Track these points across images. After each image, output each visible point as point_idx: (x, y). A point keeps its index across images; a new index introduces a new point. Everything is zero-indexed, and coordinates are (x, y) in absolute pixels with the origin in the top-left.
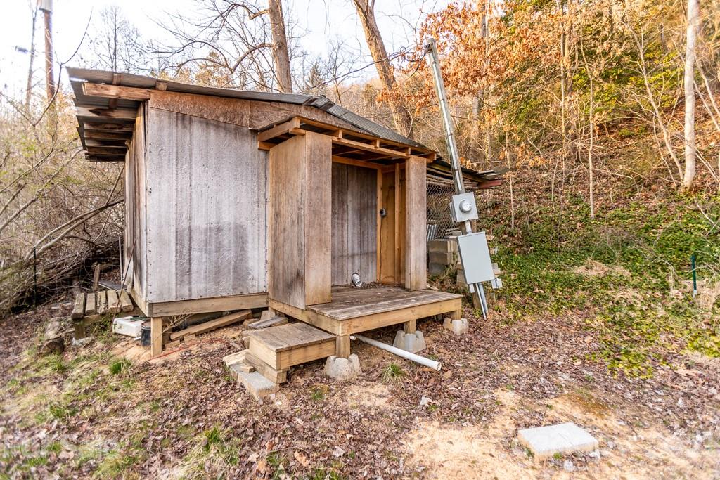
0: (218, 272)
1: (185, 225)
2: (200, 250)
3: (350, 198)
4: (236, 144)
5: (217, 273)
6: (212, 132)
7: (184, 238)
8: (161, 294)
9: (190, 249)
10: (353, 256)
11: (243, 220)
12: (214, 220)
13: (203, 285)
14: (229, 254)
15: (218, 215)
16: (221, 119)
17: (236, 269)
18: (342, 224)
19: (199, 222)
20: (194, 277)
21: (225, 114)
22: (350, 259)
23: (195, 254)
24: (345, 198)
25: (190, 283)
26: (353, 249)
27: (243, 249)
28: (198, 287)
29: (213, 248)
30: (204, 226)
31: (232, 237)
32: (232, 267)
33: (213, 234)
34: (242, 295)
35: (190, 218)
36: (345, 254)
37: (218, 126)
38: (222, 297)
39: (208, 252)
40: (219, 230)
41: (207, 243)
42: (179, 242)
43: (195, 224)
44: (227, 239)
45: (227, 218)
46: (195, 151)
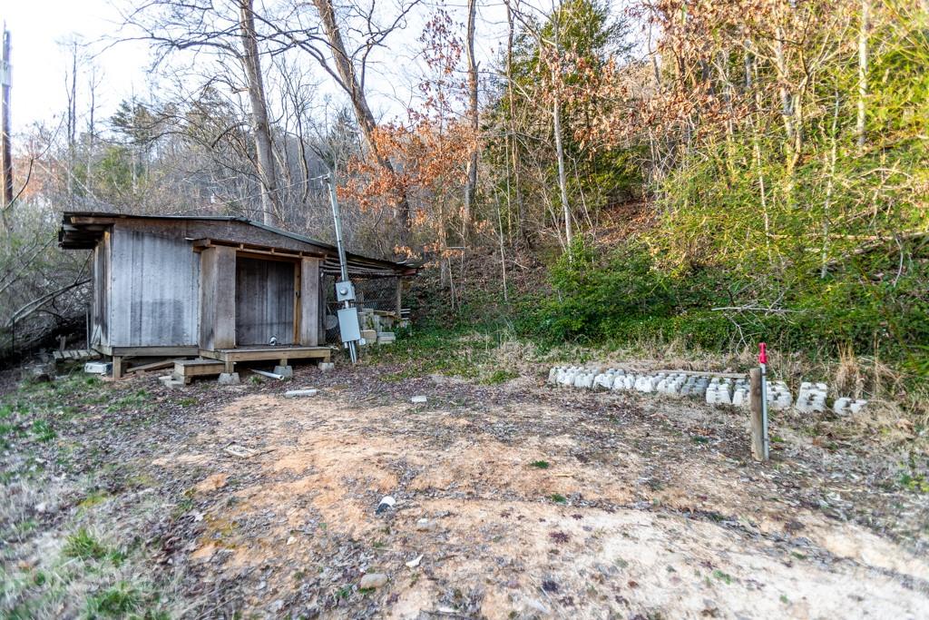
0: (161, 330)
1: (138, 300)
2: (149, 316)
3: (269, 283)
4: (175, 249)
5: (160, 332)
6: (158, 242)
7: (137, 309)
8: (120, 342)
9: (141, 315)
10: (272, 324)
11: (181, 298)
12: (158, 297)
13: (149, 339)
14: (169, 320)
15: (162, 295)
16: (165, 233)
17: (174, 329)
18: (262, 302)
19: (147, 299)
20: (143, 333)
21: (168, 230)
22: (269, 327)
23: (144, 318)
24: (265, 284)
25: (140, 336)
26: (272, 319)
27: (179, 316)
28: (146, 339)
29: (157, 315)
30: (151, 301)
31: (172, 309)
32: (171, 328)
33: (158, 306)
34: (179, 346)
35: (142, 297)
36: (265, 322)
37: (162, 238)
38: (163, 347)
39: (154, 318)
40: (162, 304)
41: (153, 312)
42: (133, 310)
43: (144, 300)
44: (167, 310)
45: (169, 296)
46: (146, 254)
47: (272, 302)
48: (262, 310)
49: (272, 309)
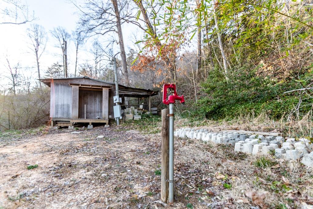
0: (63, 113)
1: (57, 104)
2: (60, 109)
4: (68, 88)
5: (63, 114)
6: (63, 87)
7: (57, 106)
8: (52, 116)
9: (58, 109)
10: (98, 112)
11: (69, 104)
12: (62, 103)
13: (60, 115)
14: (66, 110)
15: (64, 102)
16: (65, 84)
17: (67, 113)
18: (95, 105)
19: (60, 104)
20: (59, 113)
21: (65, 83)
23: (59, 109)
24: (96, 98)
25: (58, 115)
26: (98, 110)
27: (69, 109)
28: (59, 116)
29: (62, 108)
30: (61, 104)
31: (67, 107)
32: (66, 112)
33: (62, 106)
34: (68, 118)
35: (58, 103)
36: (96, 111)
37: (64, 85)
38: (64, 118)
39: (61, 109)
40: (64, 105)
41: (61, 107)
42: (56, 107)
43: (59, 104)
44: (65, 107)
45: (65, 103)
46: (59, 90)
47: (98, 105)
48: (95, 107)
49: (98, 107)
